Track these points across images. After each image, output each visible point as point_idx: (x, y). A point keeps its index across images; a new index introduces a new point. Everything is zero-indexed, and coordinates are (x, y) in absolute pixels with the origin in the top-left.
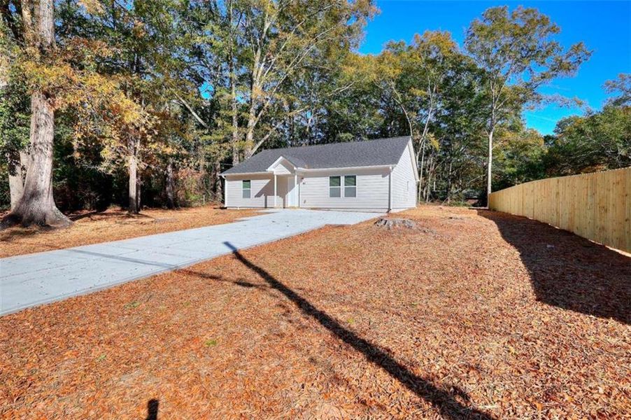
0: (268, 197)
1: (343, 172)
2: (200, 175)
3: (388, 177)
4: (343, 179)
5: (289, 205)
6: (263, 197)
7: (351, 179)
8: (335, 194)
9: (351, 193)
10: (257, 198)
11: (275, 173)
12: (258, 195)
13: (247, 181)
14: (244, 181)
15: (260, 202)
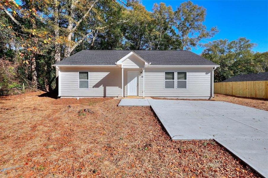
0: (107, 87)
1: (176, 69)
2: (15, 66)
3: (210, 74)
4: (176, 74)
5: (128, 95)
6: (102, 88)
7: (183, 74)
8: (169, 85)
9: (183, 85)
10: (95, 89)
11: (122, 67)
12: (97, 86)
13: (84, 73)
14: (80, 73)
15: (99, 92)
